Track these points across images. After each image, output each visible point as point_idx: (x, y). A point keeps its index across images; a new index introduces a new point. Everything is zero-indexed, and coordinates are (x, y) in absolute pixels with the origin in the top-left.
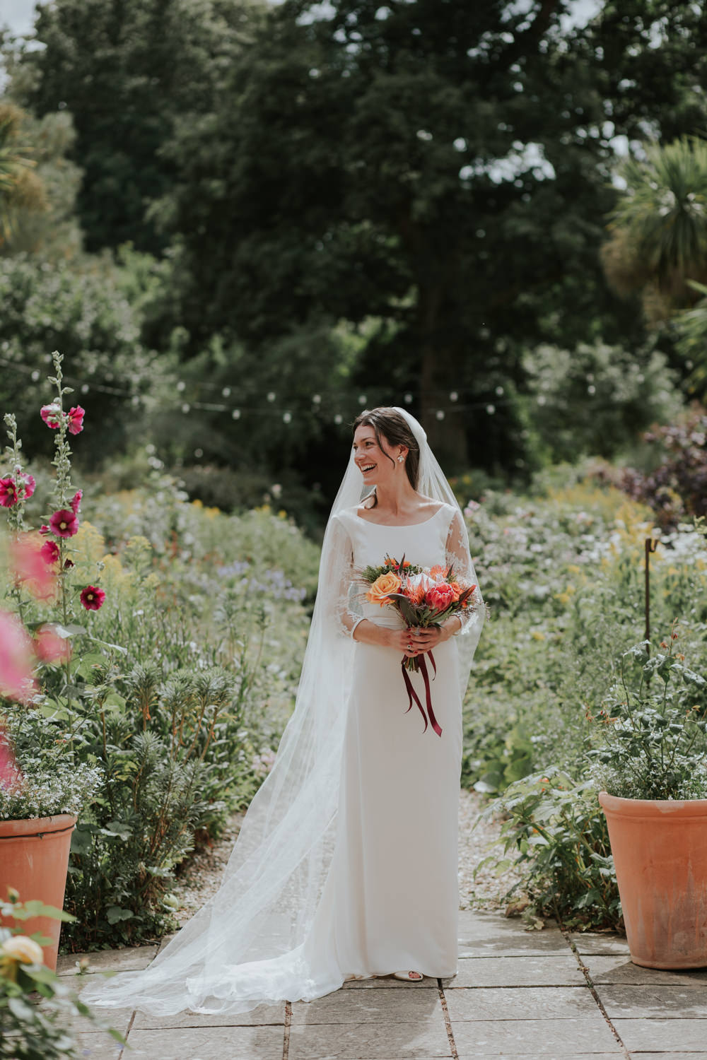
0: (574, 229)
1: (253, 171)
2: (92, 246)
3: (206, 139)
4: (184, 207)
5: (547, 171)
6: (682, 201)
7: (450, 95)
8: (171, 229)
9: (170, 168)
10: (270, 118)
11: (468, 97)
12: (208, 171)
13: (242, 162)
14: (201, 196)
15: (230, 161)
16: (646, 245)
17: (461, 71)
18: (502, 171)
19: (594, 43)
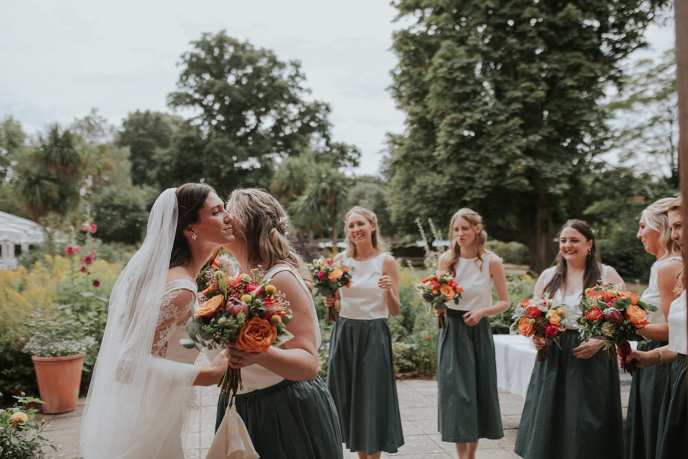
0: (265, 181)
1: (178, 164)
2: (135, 183)
3: (165, 155)
4: (159, 173)
5: (258, 165)
6: (292, 173)
7: (232, 145)
8: (155, 179)
9: (155, 161)
10: (182, 149)
11: (237, 145)
12: (164, 164)
13: (174, 162)
14: (163, 170)
15: (171, 161)
16: (282, 185)
17: (234, 138)
18: (245, 165)
19: (272, 132)
